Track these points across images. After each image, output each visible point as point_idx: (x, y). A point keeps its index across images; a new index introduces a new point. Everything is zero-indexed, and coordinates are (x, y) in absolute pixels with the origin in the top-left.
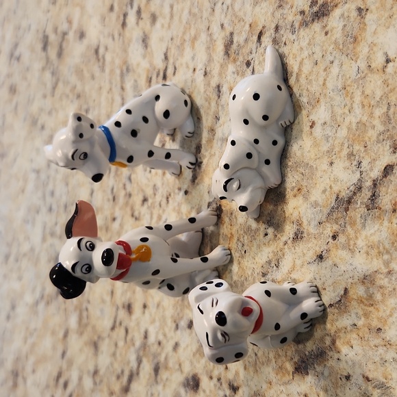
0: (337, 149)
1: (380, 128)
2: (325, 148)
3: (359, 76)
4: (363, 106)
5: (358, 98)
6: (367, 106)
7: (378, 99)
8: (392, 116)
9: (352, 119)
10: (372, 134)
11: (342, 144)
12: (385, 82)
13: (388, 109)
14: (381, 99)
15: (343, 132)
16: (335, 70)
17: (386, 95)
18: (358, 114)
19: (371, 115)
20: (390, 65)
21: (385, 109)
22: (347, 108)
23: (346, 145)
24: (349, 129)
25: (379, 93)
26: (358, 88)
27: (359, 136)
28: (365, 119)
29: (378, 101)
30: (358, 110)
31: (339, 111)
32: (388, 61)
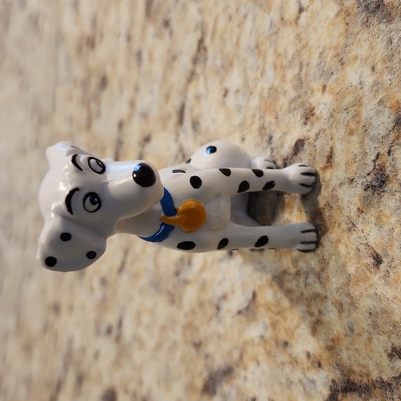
0: (249, 122)
1: (292, 93)
2: (237, 120)
3: (272, 31)
4: (275, 68)
5: (270, 58)
6: (280, 68)
7: (290, 58)
8: (303, 79)
9: (264, 84)
10: (284, 101)
11: (254, 116)
12: (298, 37)
13: (301, 70)
14: (293, 58)
15: (255, 101)
16: (248, 25)
17: (298, 53)
18: (271, 78)
19: (283, 78)
20: (304, 15)
21: (296, 71)
22: (259, 71)
23: (257, 117)
24: (261, 96)
25: (291, 51)
26: (270, 46)
27: (270, 104)
28: (277, 83)
29: (291, 62)
30: (270, 73)
31: (251, 75)
32: (301, 10)
